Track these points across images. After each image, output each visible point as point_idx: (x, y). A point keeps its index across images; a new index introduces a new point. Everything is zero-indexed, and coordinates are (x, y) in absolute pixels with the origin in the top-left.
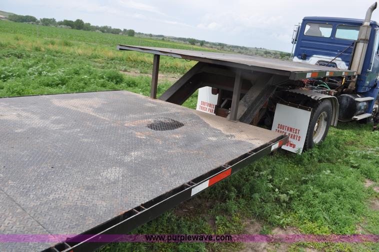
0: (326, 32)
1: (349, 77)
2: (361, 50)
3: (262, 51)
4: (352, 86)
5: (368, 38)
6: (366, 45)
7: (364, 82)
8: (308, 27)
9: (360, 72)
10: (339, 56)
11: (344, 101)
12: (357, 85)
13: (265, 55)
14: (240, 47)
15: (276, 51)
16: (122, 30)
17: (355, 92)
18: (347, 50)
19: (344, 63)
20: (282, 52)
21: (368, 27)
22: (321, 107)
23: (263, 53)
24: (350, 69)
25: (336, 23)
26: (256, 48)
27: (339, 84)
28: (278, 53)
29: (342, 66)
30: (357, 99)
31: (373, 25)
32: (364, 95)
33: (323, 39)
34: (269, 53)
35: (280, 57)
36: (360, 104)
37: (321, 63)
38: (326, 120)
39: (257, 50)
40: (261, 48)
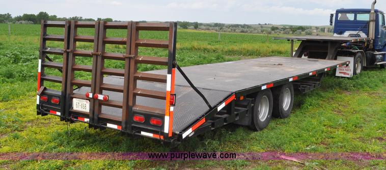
0: (351, 17)
1: (369, 41)
2: (372, 26)
3: (269, 27)
4: (371, 46)
5: (375, 19)
6: (374, 23)
7: (378, 43)
8: (340, 15)
9: (374, 38)
10: (361, 31)
11: (368, 55)
12: (374, 46)
13: (273, 32)
14: (241, 25)
15: (284, 26)
16: (96, 20)
17: (374, 50)
18: (364, 26)
19: (364, 34)
20: (291, 26)
21: (373, 13)
22: (357, 56)
23: (270, 29)
24: (368, 37)
25: (356, 12)
26: (260, 24)
27: (363, 46)
28: (287, 27)
29: (363, 35)
30: (375, 53)
31: (376, 11)
32: (379, 51)
33: (350, 22)
34: (277, 28)
35: (291, 32)
36: (378, 56)
37: (351, 36)
38: (360, 62)
39: (262, 27)
40: (266, 24)
